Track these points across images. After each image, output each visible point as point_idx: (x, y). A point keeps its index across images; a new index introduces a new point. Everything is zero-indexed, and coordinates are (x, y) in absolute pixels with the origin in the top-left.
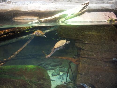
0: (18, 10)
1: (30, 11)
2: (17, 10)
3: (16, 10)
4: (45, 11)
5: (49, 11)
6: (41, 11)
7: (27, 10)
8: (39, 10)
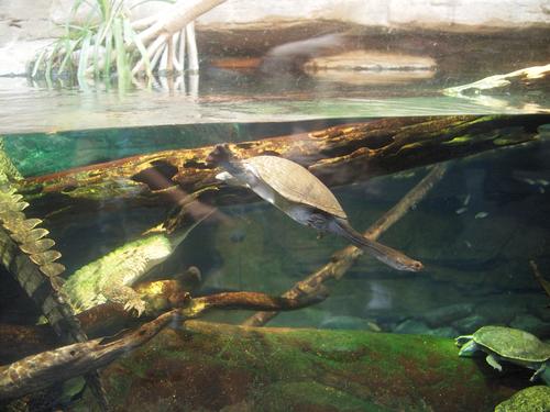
0: (344, 19)
1: (401, 25)
2: (337, 18)
3: (335, 21)
4: (483, 27)
5: (505, 26)
6: (459, 25)
7: (383, 22)
8: (450, 19)
